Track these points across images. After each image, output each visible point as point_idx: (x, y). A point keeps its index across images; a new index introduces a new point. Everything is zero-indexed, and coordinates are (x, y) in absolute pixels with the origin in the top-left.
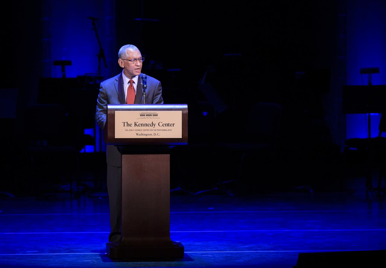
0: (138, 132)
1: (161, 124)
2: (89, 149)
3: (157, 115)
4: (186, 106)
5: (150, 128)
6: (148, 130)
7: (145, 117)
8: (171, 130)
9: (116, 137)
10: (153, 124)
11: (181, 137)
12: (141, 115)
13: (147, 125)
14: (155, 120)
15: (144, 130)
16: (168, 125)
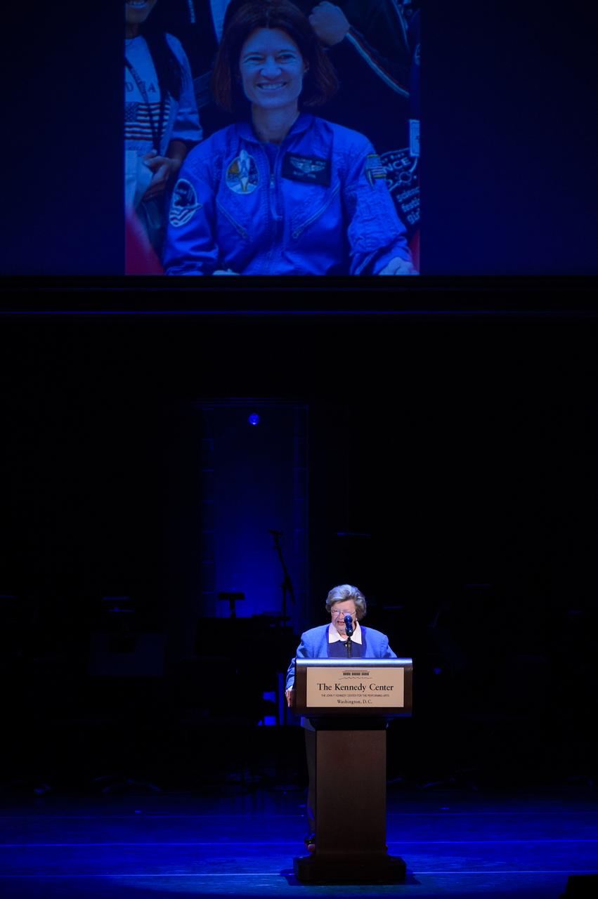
0: (340, 698)
1: (373, 687)
2: (269, 721)
3: (368, 674)
4: (409, 661)
5: (358, 692)
6: (354, 695)
7: (351, 676)
8: (388, 695)
9: (308, 706)
10: (362, 687)
11: (403, 706)
12: (344, 674)
13: (353, 688)
14: (366, 682)
15: (349, 696)
16: (384, 688)
